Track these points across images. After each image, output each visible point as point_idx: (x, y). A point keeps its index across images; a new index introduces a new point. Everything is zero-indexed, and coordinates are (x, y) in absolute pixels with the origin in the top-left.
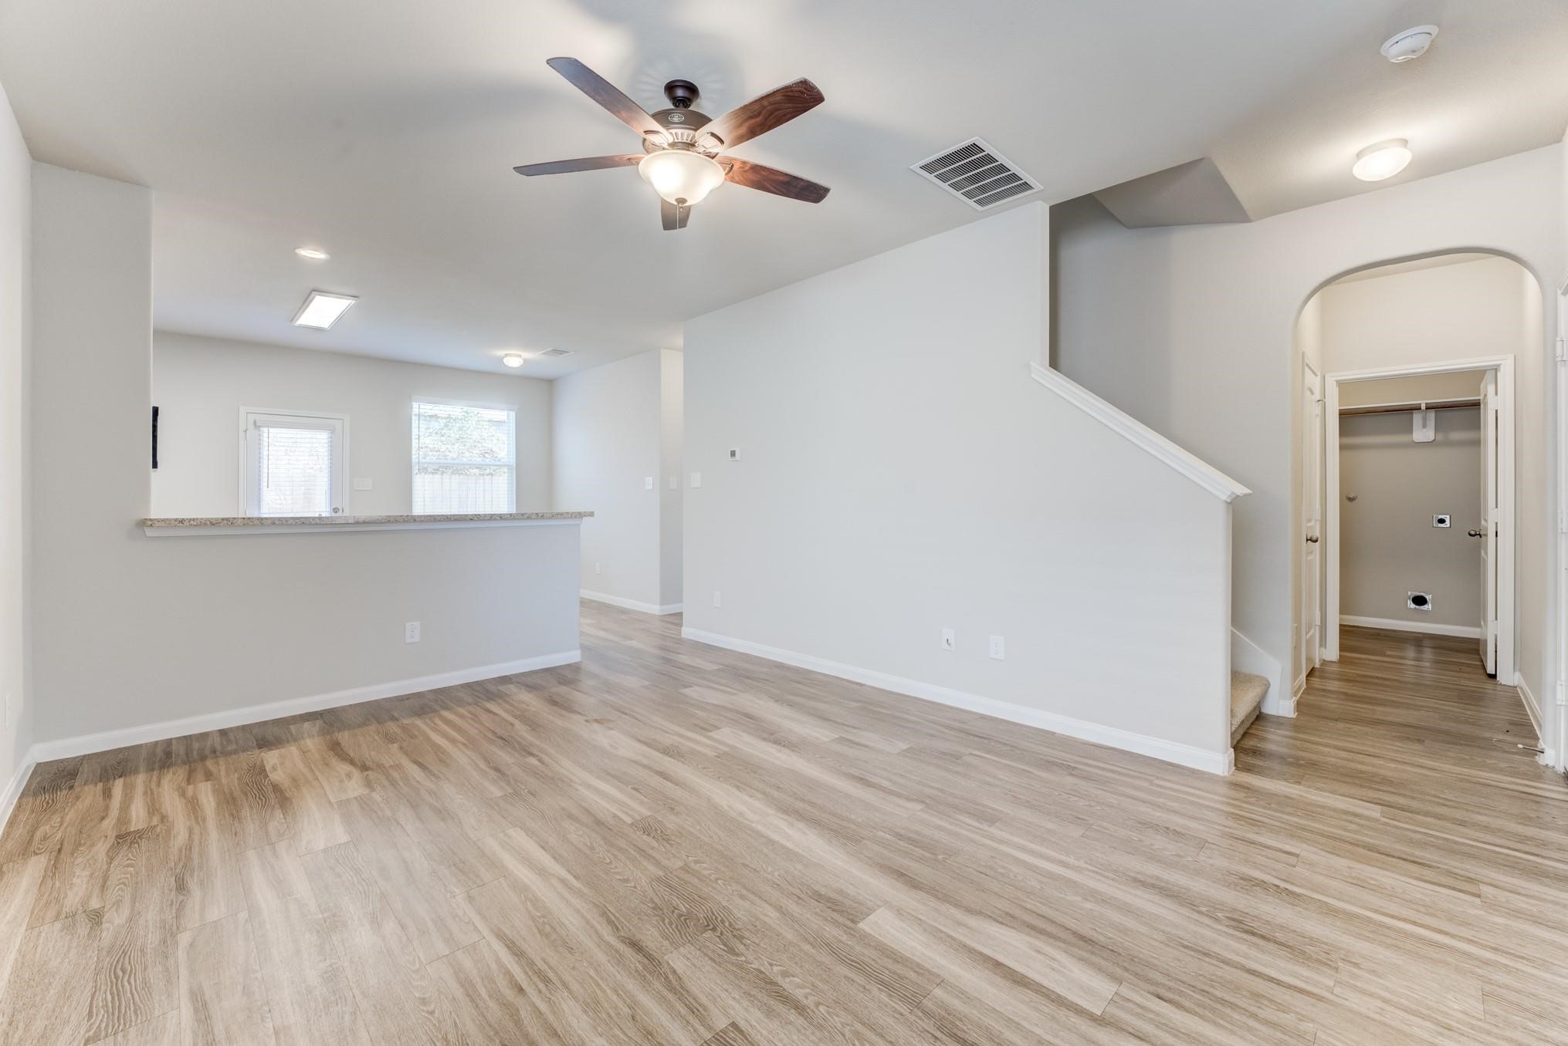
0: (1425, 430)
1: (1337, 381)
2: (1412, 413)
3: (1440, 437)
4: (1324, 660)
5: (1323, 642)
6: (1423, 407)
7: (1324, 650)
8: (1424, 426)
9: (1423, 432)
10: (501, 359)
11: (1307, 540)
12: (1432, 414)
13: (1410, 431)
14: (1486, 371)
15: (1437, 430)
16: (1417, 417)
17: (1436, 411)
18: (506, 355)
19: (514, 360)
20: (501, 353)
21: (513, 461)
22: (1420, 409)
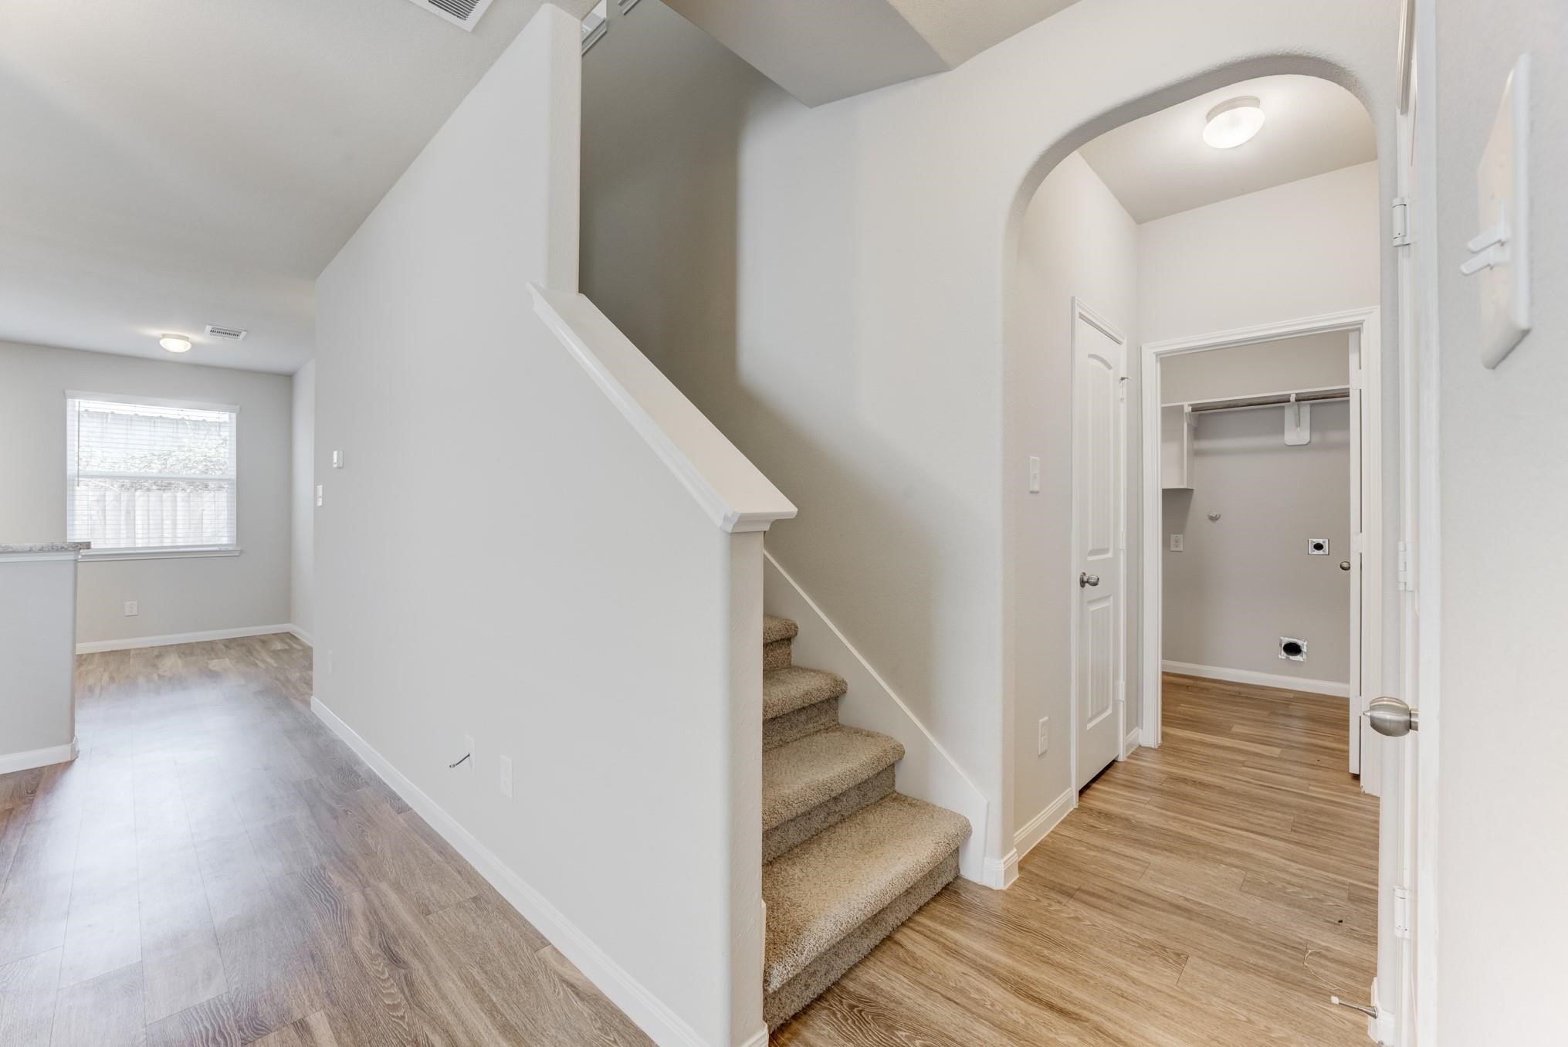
0: (1298, 429)
1: (1157, 355)
2: (1283, 407)
3: (1316, 438)
4: (1140, 746)
5: (1134, 719)
6: (1293, 399)
7: (1140, 730)
8: (1298, 424)
9: (1297, 433)
10: (157, 340)
11: (1083, 583)
12: (1306, 409)
13: (1280, 430)
14: (1348, 331)
15: (1312, 430)
16: (1289, 413)
17: (1312, 405)
18: (164, 336)
19: (176, 344)
20: (155, 332)
21: (232, 473)
22: (1289, 401)
